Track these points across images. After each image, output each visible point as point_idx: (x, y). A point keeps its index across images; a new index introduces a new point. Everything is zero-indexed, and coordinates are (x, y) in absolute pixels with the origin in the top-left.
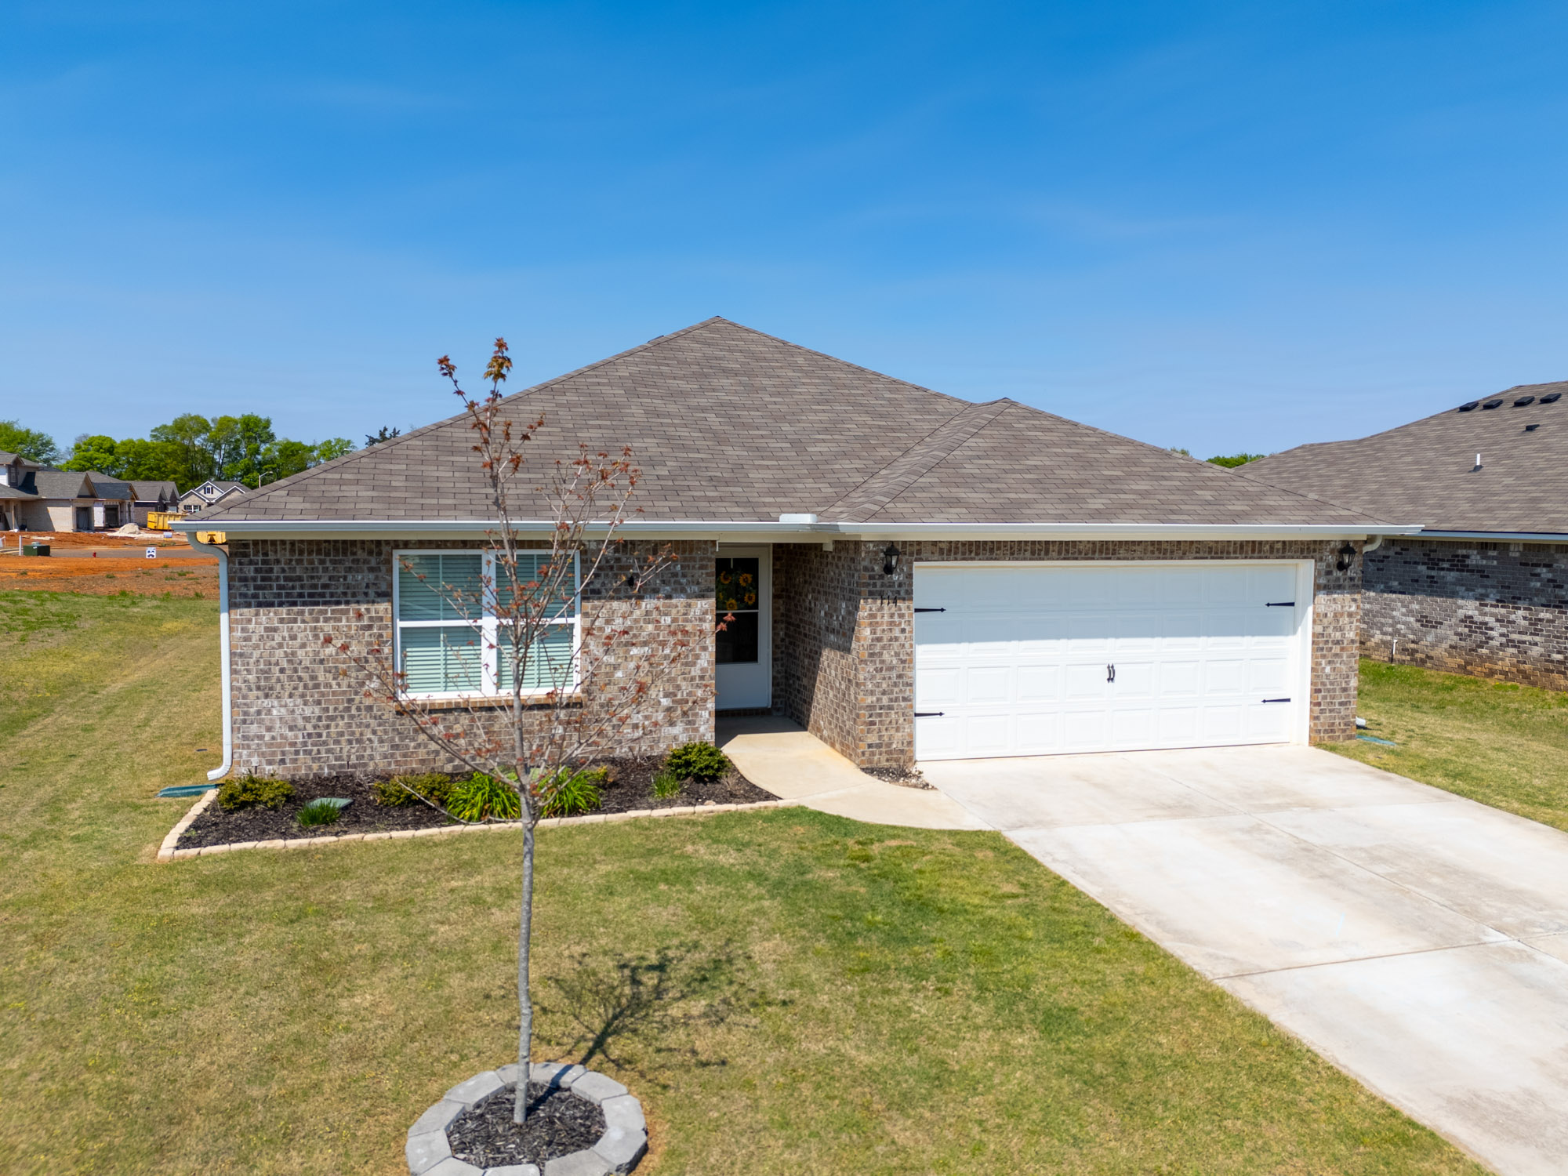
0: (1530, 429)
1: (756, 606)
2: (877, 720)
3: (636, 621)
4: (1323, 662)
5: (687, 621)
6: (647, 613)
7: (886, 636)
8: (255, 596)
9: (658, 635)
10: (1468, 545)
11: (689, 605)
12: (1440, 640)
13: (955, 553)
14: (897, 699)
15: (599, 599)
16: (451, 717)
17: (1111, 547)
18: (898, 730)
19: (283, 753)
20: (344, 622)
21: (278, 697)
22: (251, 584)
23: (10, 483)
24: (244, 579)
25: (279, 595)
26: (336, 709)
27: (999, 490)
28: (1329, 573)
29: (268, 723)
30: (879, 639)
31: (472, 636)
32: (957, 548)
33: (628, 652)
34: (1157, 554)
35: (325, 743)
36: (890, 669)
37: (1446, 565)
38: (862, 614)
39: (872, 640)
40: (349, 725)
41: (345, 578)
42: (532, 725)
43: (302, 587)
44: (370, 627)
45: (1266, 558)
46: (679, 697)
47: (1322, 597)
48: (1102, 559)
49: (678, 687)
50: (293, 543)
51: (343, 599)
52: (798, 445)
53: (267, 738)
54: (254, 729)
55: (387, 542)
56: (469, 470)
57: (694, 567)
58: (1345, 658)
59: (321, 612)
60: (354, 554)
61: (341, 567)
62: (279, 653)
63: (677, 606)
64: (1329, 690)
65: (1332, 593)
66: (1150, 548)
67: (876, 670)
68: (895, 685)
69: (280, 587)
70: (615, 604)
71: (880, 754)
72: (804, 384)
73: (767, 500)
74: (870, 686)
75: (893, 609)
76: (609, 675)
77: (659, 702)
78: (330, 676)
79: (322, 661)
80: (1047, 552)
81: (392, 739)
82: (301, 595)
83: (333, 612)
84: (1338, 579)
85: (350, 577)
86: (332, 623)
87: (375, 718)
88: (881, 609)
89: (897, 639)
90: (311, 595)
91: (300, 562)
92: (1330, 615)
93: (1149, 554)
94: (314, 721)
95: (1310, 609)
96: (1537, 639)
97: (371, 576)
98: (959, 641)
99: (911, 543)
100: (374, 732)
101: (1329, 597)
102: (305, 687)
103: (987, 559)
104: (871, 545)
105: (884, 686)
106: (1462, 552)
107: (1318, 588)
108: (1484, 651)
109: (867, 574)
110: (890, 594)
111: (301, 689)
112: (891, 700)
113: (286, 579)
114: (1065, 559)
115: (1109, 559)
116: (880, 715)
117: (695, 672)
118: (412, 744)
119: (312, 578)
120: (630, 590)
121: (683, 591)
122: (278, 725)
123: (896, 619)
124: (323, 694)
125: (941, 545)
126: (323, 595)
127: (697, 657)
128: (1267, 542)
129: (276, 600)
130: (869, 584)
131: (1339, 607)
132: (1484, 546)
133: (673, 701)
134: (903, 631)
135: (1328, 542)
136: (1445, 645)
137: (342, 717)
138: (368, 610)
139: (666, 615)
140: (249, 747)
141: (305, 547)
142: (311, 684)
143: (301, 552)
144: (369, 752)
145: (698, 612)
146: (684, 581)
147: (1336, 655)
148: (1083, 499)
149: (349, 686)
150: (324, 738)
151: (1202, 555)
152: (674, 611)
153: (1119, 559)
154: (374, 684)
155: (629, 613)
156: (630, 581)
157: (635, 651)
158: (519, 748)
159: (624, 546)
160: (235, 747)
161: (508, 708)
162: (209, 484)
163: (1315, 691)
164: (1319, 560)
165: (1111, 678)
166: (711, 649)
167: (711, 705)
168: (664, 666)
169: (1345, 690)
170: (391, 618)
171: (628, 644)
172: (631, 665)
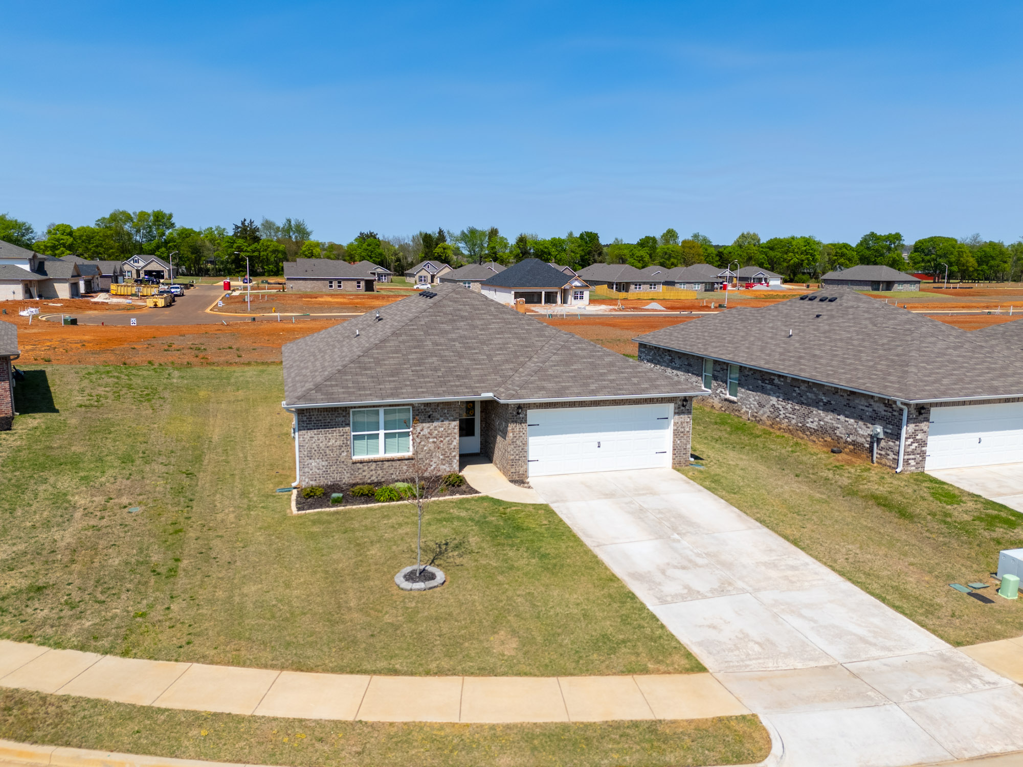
0: (818, 316)
1: (474, 415)
2: (515, 464)
3: (431, 430)
4: (677, 439)
5: (449, 429)
6: (435, 427)
7: (518, 436)
8: (306, 427)
9: (439, 434)
10: (774, 375)
11: (449, 424)
12: (765, 413)
13: (542, 407)
14: (522, 456)
15: (419, 423)
16: (370, 464)
17: (598, 402)
18: (522, 467)
19: (316, 477)
20: (335, 434)
21: (314, 459)
22: (305, 423)
23: (31, 269)
24: (303, 421)
26: (332, 463)
27: (559, 382)
28: (679, 408)
29: (311, 468)
30: (515, 437)
31: (376, 436)
32: (542, 405)
33: (428, 440)
34: (614, 404)
36: (519, 447)
37: (767, 382)
38: (509, 428)
39: (513, 437)
40: (337, 468)
41: (335, 420)
42: (396, 466)
43: (321, 423)
44: (343, 435)
45: (655, 404)
46: (446, 455)
48: (595, 406)
49: (446, 452)
50: (318, 409)
51: (334, 427)
52: (490, 357)
53: (311, 473)
54: (306, 470)
55: (348, 407)
56: (372, 377)
57: (451, 411)
59: (327, 431)
60: (338, 412)
61: (334, 416)
62: (314, 445)
63: (445, 424)
64: (678, 449)
65: (680, 415)
66: (611, 402)
67: (514, 447)
68: (521, 451)
69: (314, 423)
70: (424, 424)
71: (515, 476)
72: (493, 323)
73: (477, 385)
75: (520, 426)
76: (422, 449)
77: (439, 457)
78: (330, 452)
79: (328, 447)
80: (575, 405)
81: (351, 472)
82: (321, 426)
83: (331, 431)
84: (683, 410)
85: (337, 419)
86: (331, 434)
87: (345, 465)
88: (516, 426)
89: (521, 436)
90: (324, 426)
91: (321, 415)
92: (679, 423)
93: (612, 404)
94: (325, 467)
95: (672, 421)
96: (794, 417)
97: (343, 419)
98: (544, 435)
99: (526, 404)
100: (345, 470)
101: (679, 417)
102: (323, 455)
103: (553, 408)
104: (512, 406)
105: (517, 452)
106: (772, 377)
107: (675, 413)
108: (778, 419)
109: (511, 415)
110: (519, 421)
111: (321, 456)
112: (520, 457)
113: (316, 420)
114: (581, 407)
115: (597, 406)
116: (516, 462)
117: (452, 446)
118: (357, 473)
119: (325, 420)
120: (430, 419)
121: (448, 419)
122: (314, 468)
123: (521, 429)
124: (328, 458)
125: (537, 404)
126: (328, 425)
127: (453, 441)
128: (656, 398)
129: (313, 428)
130: (512, 419)
131: (683, 420)
132: (780, 376)
133: (444, 457)
134: (524, 433)
135: (679, 397)
136: (766, 416)
137: (335, 465)
138: (342, 430)
139: (442, 427)
140: (305, 476)
141: (322, 410)
143: (321, 412)
144: (343, 476)
145: (453, 426)
146: (447, 415)
147: (681, 437)
149: (337, 455)
150: (329, 472)
151: (631, 404)
152: (444, 426)
153: (600, 406)
154: (344, 454)
155: (429, 427)
156: (429, 417)
157: (431, 440)
158: (392, 474)
159: (427, 405)
160: (300, 476)
161: (388, 461)
162: (136, 257)
163: (674, 450)
164: (676, 403)
165: (599, 446)
166: (457, 438)
167: (457, 458)
168: (441, 445)
169: (685, 449)
170: (350, 432)
171: (429, 438)
172: (430, 445)
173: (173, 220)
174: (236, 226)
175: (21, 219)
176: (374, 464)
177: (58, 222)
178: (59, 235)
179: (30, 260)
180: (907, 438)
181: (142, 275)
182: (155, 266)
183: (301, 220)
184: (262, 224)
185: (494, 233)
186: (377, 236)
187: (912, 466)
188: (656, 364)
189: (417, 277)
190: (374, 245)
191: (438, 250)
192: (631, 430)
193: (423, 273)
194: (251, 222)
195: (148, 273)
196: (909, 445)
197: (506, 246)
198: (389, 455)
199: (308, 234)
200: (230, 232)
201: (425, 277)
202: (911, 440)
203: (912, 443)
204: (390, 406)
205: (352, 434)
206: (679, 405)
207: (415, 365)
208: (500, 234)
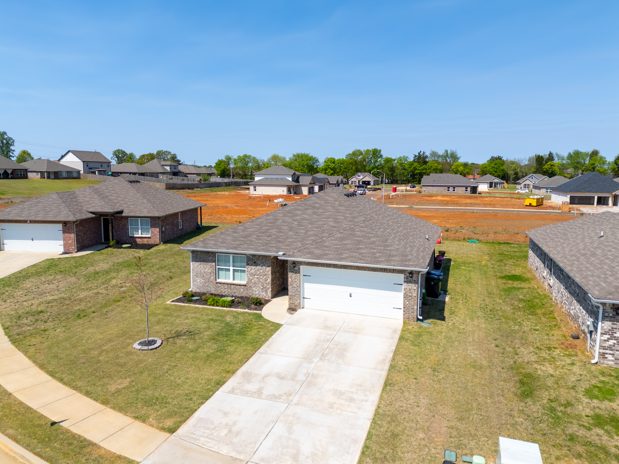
4: (406, 301)
5: (265, 271)
6: (258, 269)
7: (294, 281)
8: (196, 260)
9: (260, 274)
11: (266, 268)
13: (309, 265)
15: (249, 265)
16: (225, 285)
17: (346, 266)
18: (297, 301)
19: (199, 288)
20: (208, 266)
21: (198, 278)
22: (195, 258)
23: (292, 180)
25: (199, 260)
26: (207, 281)
28: (407, 278)
31: (229, 270)
32: (309, 263)
36: (295, 288)
37: (561, 272)
38: (289, 276)
39: (291, 281)
40: (209, 284)
41: (208, 258)
42: (238, 288)
43: (202, 259)
44: (211, 267)
45: (388, 273)
47: (406, 284)
48: (344, 269)
49: (264, 285)
50: (200, 251)
51: (208, 262)
53: (197, 285)
54: (195, 283)
55: (215, 252)
56: (234, 237)
57: (267, 261)
58: (413, 301)
59: (205, 264)
60: (210, 254)
61: (208, 256)
62: (199, 270)
63: (263, 268)
64: (408, 308)
65: (409, 283)
67: (292, 287)
68: (296, 291)
70: (252, 267)
71: (293, 305)
73: (284, 247)
74: (291, 291)
75: (295, 275)
76: (251, 281)
77: (260, 287)
78: (206, 275)
79: (205, 272)
81: (215, 288)
84: (410, 280)
86: (206, 266)
87: (212, 283)
88: (293, 275)
89: (296, 281)
90: (203, 261)
91: (202, 255)
92: (408, 289)
94: (204, 283)
95: (403, 287)
96: (567, 303)
97: (212, 258)
98: (314, 283)
99: (299, 262)
100: (212, 286)
103: (316, 267)
104: (291, 262)
105: (294, 291)
108: (562, 304)
109: (290, 267)
110: (295, 272)
112: (295, 294)
113: (200, 257)
114: (334, 268)
115: (346, 269)
116: (293, 297)
117: (267, 282)
118: (218, 289)
120: (255, 264)
121: (265, 265)
122: (198, 283)
123: (296, 277)
124: (205, 278)
125: (306, 262)
126: (205, 261)
127: (267, 279)
130: (290, 270)
131: (411, 287)
133: (263, 287)
134: (298, 280)
135: (407, 271)
136: (559, 300)
138: (211, 264)
139: (262, 270)
140: (194, 286)
141: (202, 252)
142: (203, 276)
144: (212, 289)
145: (268, 270)
146: (265, 263)
147: (410, 299)
148: (342, 254)
149: (209, 277)
150: (205, 286)
151: (370, 270)
153: (348, 269)
154: (212, 277)
155: (255, 269)
156: (255, 263)
159: (253, 256)
161: (234, 285)
162: (359, 174)
163: (404, 308)
164: (405, 275)
165: (351, 296)
166: (270, 278)
167: (270, 289)
168: (261, 280)
169: (413, 309)
170: (216, 266)
171: (255, 275)
172: (255, 279)
173: (382, 153)
174: (415, 155)
175: (314, 156)
176: (227, 285)
177: (329, 157)
178: (329, 163)
179: (292, 175)
180: (602, 334)
181: (361, 183)
182: (367, 179)
183: (454, 150)
184: (431, 154)
185: (595, 153)
186: (503, 159)
187: (610, 360)
189: (522, 185)
190: (499, 164)
191: (546, 167)
192: (374, 289)
193: (527, 182)
194: (424, 153)
195: (364, 182)
196: (605, 340)
197: (604, 163)
198: (236, 282)
199: (458, 159)
200: (411, 159)
201: (528, 185)
202: (609, 336)
203: (608, 339)
204: (235, 254)
205: (217, 267)
206: (407, 276)
207: (261, 233)
208: (600, 154)
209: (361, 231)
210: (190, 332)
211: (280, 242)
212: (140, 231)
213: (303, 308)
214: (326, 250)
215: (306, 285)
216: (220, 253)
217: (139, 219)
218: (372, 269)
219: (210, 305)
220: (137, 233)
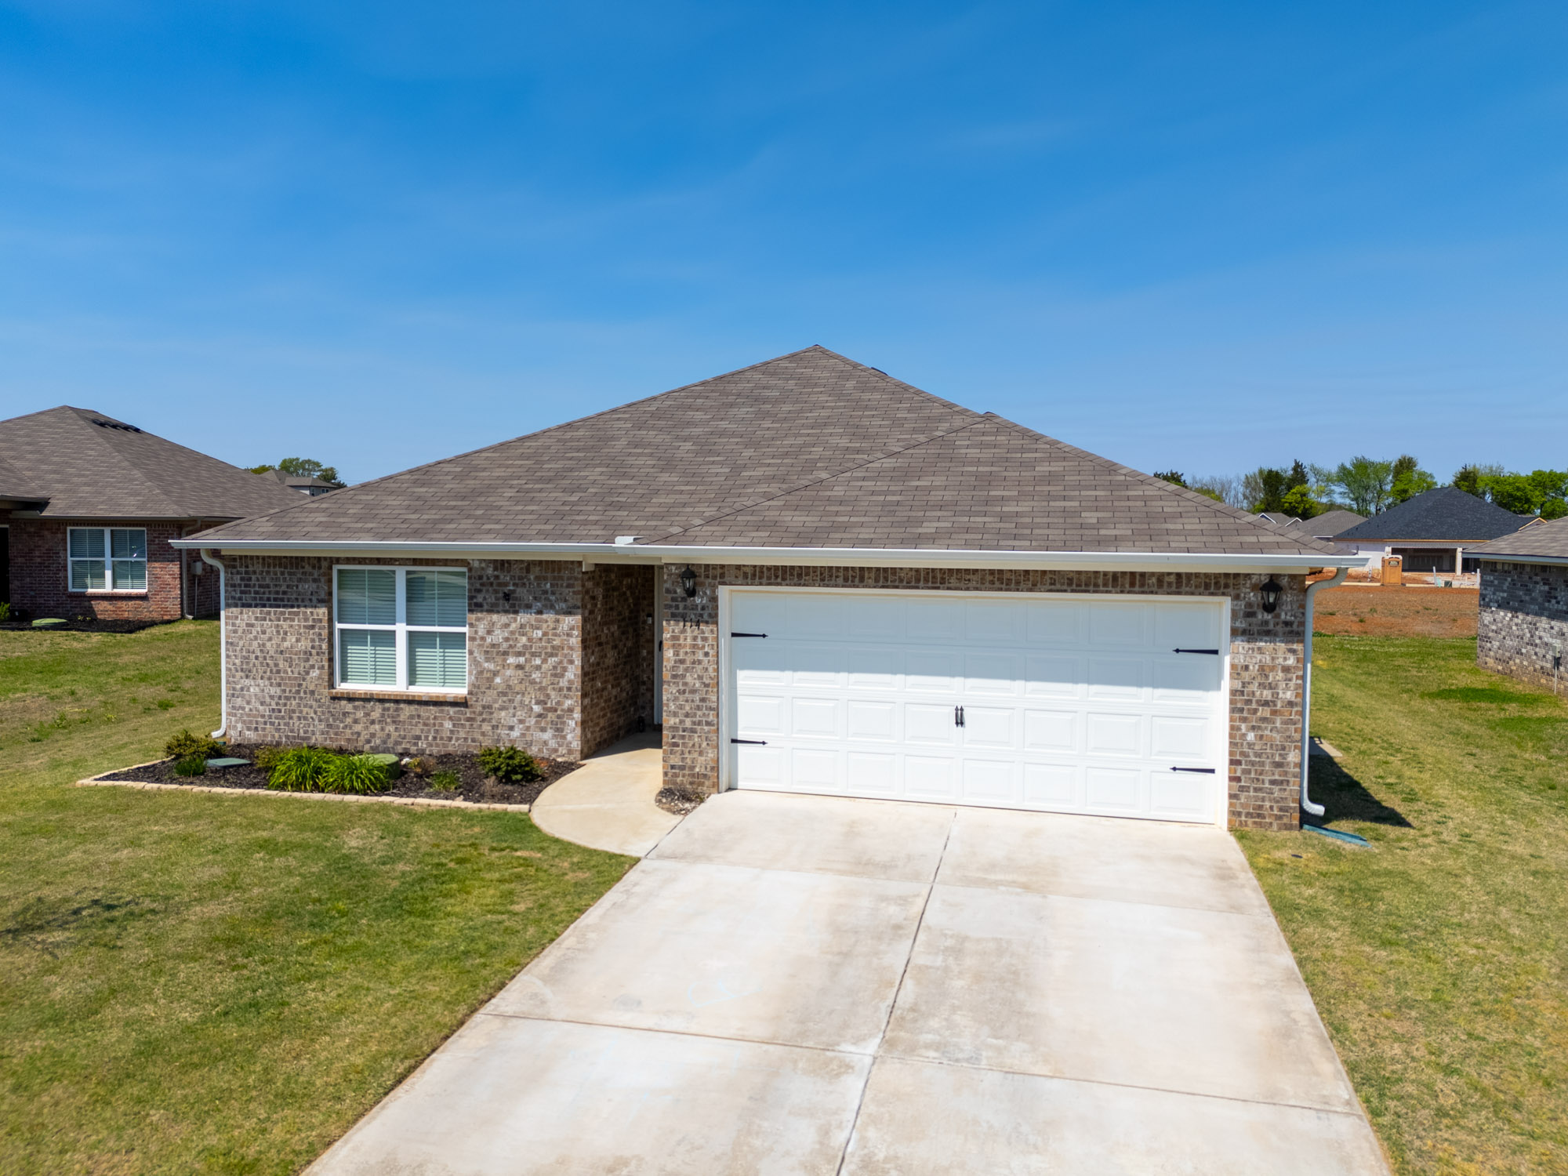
2: (681, 741)
3: (512, 633)
4: (1243, 726)
5: (555, 635)
6: (522, 626)
8: (240, 599)
9: (531, 646)
11: (558, 621)
13: (760, 578)
14: (699, 723)
15: (482, 611)
16: (370, 705)
17: (939, 576)
18: (701, 754)
19: (257, 723)
20: (296, 623)
21: (254, 679)
22: (238, 589)
24: (234, 586)
25: (255, 599)
26: (290, 691)
28: (1250, 615)
29: (247, 698)
30: (682, 662)
31: (389, 638)
32: (762, 572)
33: (505, 660)
34: (997, 585)
35: (283, 718)
38: (666, 635)
39: (675, 662)
40: (299, 705)
41: (297, 586)
42: (428, 718)
43: (270, 592)
44: (313, 627)
45: (1152, 593)
46: (549, 705)
47: (1241, 645)
48: (929, 588)
49: (548, 696)
50: (264, 558)
51: (296, 604)
53: (247, 710)
54: (239, 702)
55: (325, 559)
56: (418, 499)
57: (562, 586)
58: (1278, 724)
59: (283, 613)
60: (303, 567)
61: (295, 578)
62: (255, 644)
63: (547, 621)
64: (1253, 764)
65: (1256, 641)
66: (989, 578)
67: (679, 691)
68: (698, 708)
69: (256, 593)
70: (495, 617)
71: (684, 776)
72: (823, 408)
74: (673, 707)
75: (696, 633)
76: (490, 680)
77: (532, 708)
78: (287, 664)
79: (281, 652)
80: (862, 579)
81: (328, 720)
82: (269, 599)
83: (290, 613)
84: (1266, 623)
85: (300, 587)
86: (288, 622)
87: (316, 701)
88: (683, 631)
89: (700, 662)
90: (275, 599)
91: (268, 573)
92: (1254, 669)
93: (987, 585)
94: (276, 699)
95: (1227, 660)
97: (314, 586)
99: (714, 567)
100: (315, 713)
101: (1251, 645)
102: (271, 671)
103: (795, 585)
104: (673, 568)
105: (687, 708)
107: (1235, 633)
109: (670, 596)
110: (693, 616)
111: (268, 673)
112: (694, 723)
113: (261, 586)
114: (883, 587)
115: (938, 588)
116: (683, 737)
117: (563, 683)
118: (342, 725)
119: (276, 586)
120: (509, 603)
121: (552, 607)
122: (253, 700)
123: (699, 642)
124: (282, 678)
125: (745, 569)
126: (282, 600)
127: (565, 669)
128: (1153, 574)
129: (253, 603)
130: (671, 606)
131: (1267, 659)
133: (544, 709)
134: (706, 654)
135: (1248, 576)
137: (295, 698)
138: (312, 613)
139: (538, 628)
140: (235, 715)
141: (271, 561)
142: (274, 670)
143: (269, 566)
144: (311, 728)
145: (566, 628)
146: (553, 598)
147: (1264, 720)
149: (299, 674)
150: (283, 714)
151: (1058, 586)
152: (545, 626)
153: (949, 589)
154: (315, 673)
155: (507, 625)
156: (507, 597)
157: (511, 660)
158: (418, 738)
159: (502, 565)
160: (229, 714)
161: (411, 701)
163: (1232, 762)
164: (1236, 597)
165: (960, 722)
166: (578, 662)
167: (577, 715)
168: (536, 676)
169: (1279, 765)
170: (330, 621)
171: (506, 653)
172: (508, 673)
176: (379, 708)
185: (1406, 465)
188: (1515, 610)
191: (1290, 498)
192: (1074, 679)
197: (1430, 488)
198: (420, 690)
204: (416, 562)
205: (338, 626)
206: (1249, 605)
207: (541, 480)
208: (1418, 468)
209: (982, 446)
210: (110, 907)
211: (621, 507)
212: (108, 574)
213: (730, 789)
214: (837, 513)
215: (748, 681)
216: (349, 560)
217: (107, 531)
218: (1070, 581)
219: (282, 787)
220: (96, 581)
